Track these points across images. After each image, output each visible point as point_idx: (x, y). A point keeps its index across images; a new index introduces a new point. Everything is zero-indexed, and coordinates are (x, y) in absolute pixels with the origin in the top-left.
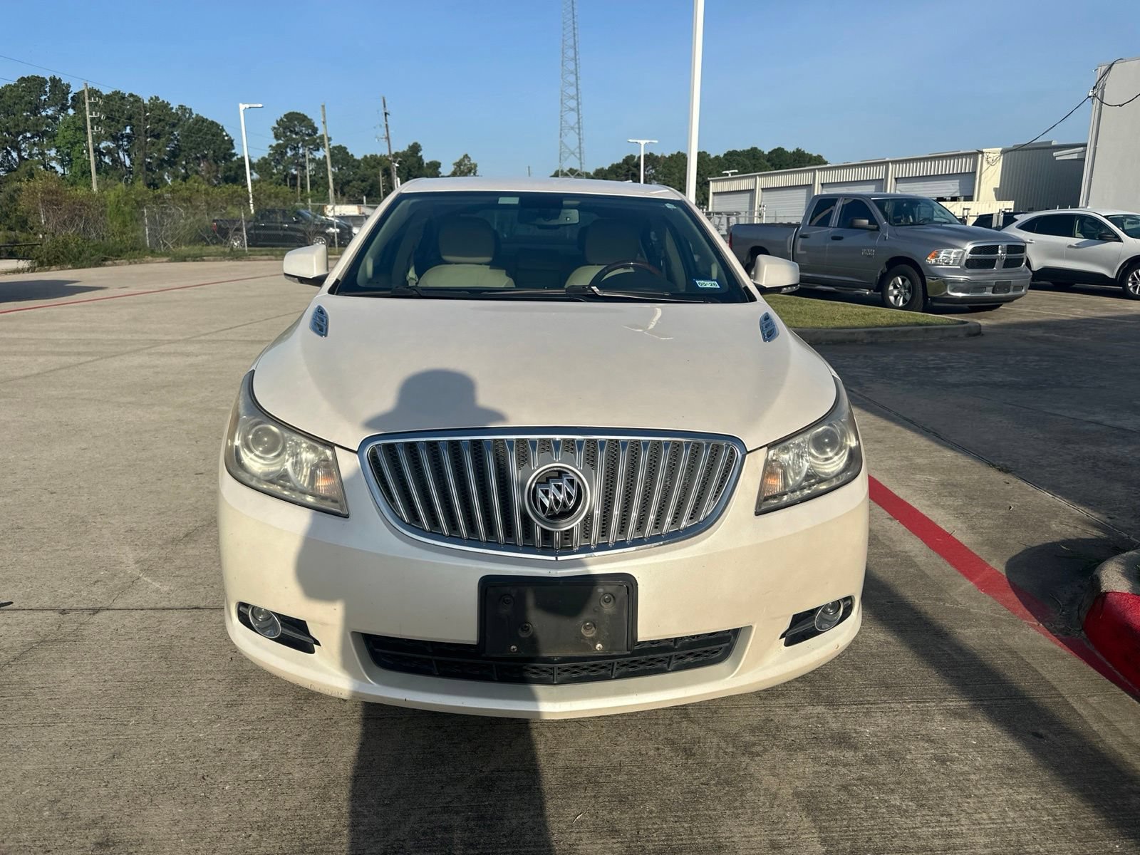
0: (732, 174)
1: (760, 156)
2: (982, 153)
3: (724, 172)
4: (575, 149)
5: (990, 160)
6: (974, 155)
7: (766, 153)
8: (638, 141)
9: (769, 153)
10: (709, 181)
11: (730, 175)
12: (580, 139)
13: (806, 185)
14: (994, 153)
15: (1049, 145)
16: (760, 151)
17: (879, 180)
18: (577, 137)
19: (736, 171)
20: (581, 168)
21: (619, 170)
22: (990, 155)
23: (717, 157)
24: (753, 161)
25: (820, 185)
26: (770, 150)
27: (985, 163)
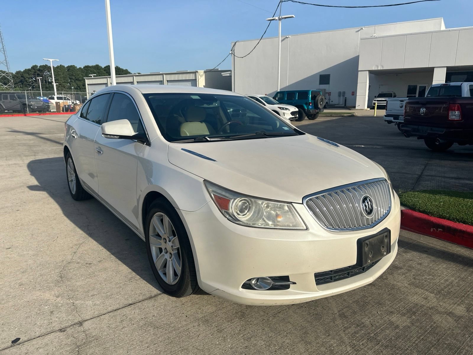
0: (94, 76)
1: (100, 69)
2: (198, 72)
3: (90, 75)
4: (3, 61)
5: (201, 75)
6: (195, 73)
7: (103, 67)
8: (49, 60)
9: (104, 67)
10: (85, 79)
11: (93, 77)
12: (5, 56)
13: (130, 82)
14: (201, 72)
15: (217, 70)
16: (100, 66)
17: (160, 81)
18: (3, 55)
19: (96, 75)
20: (8, 70)
21: (30, 72)
22: (201, 73)
23: (80, 68)
24: (98, 71)
25: (136, 82)
26: (105, 66)
27: (199, 76)
